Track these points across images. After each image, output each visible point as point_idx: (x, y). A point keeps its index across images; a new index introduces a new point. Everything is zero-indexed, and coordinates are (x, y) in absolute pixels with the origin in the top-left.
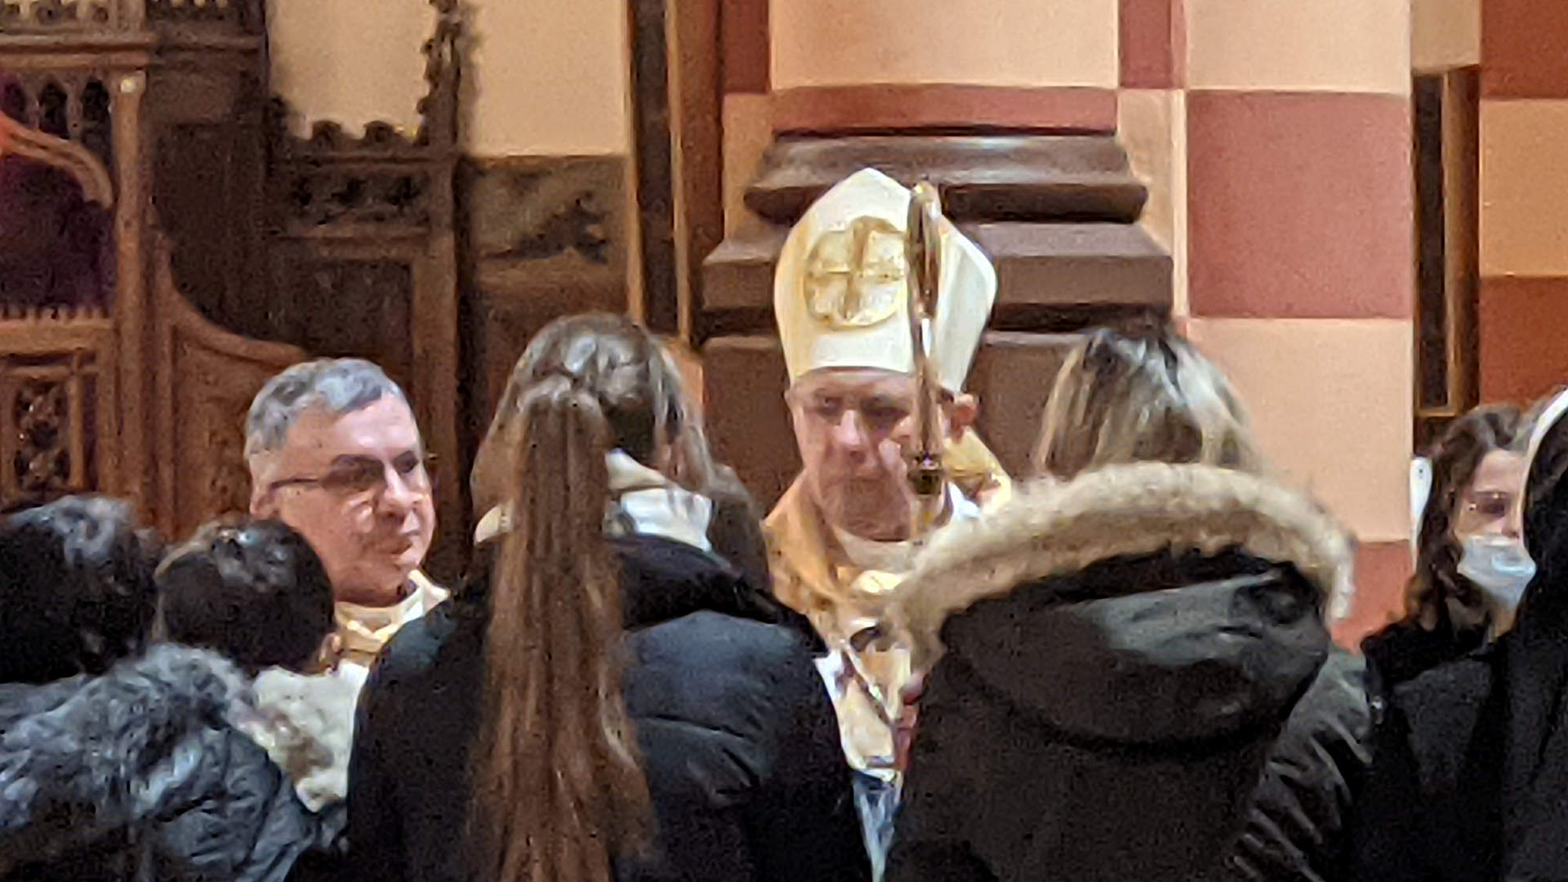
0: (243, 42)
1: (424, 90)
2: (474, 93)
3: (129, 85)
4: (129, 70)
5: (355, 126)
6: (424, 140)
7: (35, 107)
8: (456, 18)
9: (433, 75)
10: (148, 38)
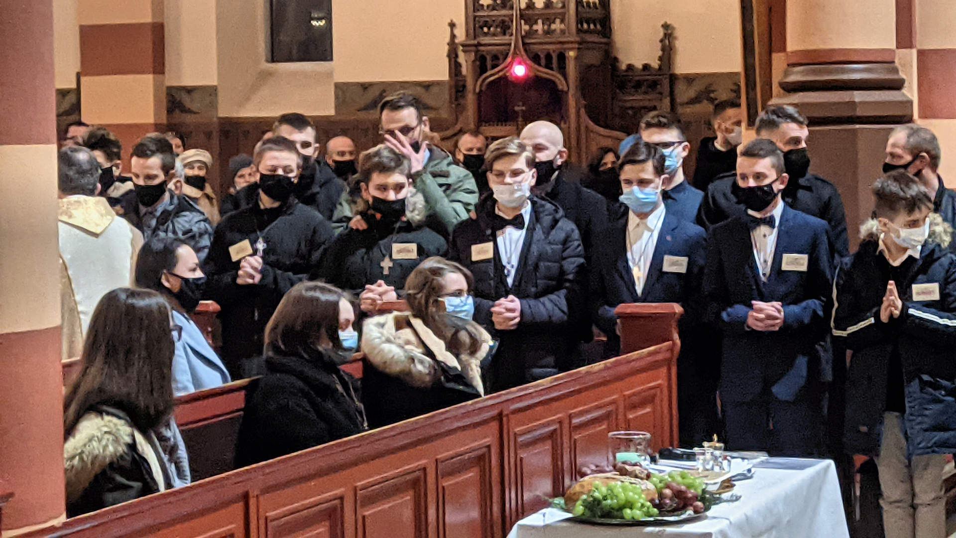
0: (604, 40)
1: (660, 53)
2: (675, 53)
3: (572, 54)
4: (571, 49)
5: (639, 65)
6: (660, 68)
7: (543, 62)
8: (669, 32)
9: (663, 49)
10: (578, 39)
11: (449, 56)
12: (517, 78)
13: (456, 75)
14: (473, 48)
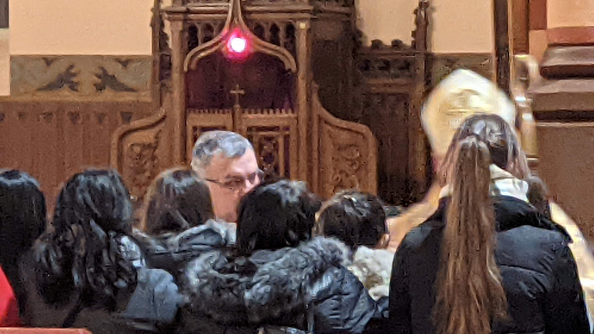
0: (345, 9)
1: (414, 27)
2: (432, 29)
3: (303, 25)
4: (303, 20)
5: (387, 41)
6: (414, 45)
7: (267, 35)
8: (426, 1)
9: (417, 22)
10: (311, 8)
11: (153, 25)
12: (234, 53)
13: (161, 49)
14: (181, 16)
